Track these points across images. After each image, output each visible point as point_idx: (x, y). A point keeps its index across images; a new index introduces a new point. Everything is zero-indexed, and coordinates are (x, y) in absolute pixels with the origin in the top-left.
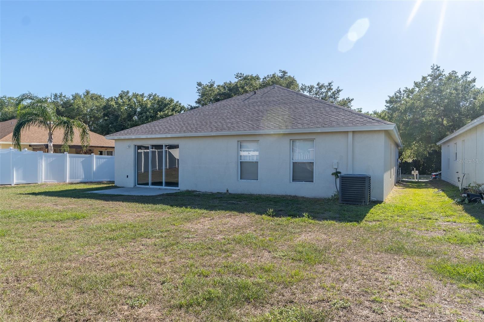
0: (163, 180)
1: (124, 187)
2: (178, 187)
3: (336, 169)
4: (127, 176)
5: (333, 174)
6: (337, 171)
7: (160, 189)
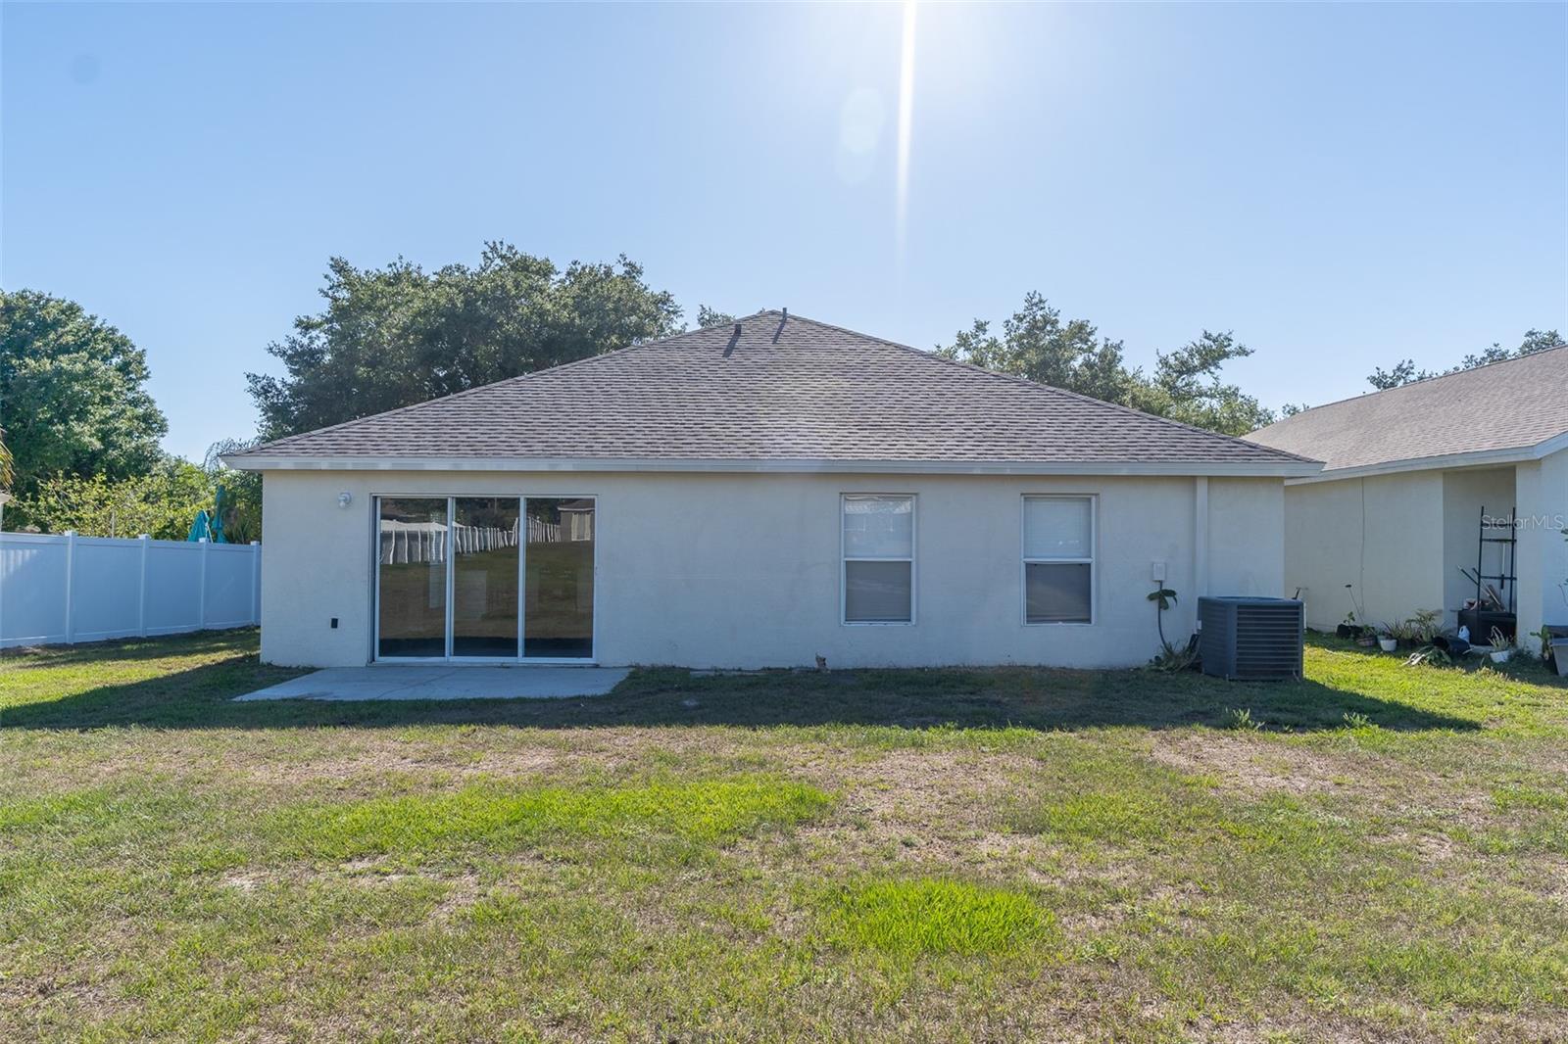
0: (517, 632)
1: (310, 670)
2: (591, 656)
3: (1161, 582)
4: (335, 623)
5: (1151, 597)
6: (1163, 588)
7: (503, 667)
